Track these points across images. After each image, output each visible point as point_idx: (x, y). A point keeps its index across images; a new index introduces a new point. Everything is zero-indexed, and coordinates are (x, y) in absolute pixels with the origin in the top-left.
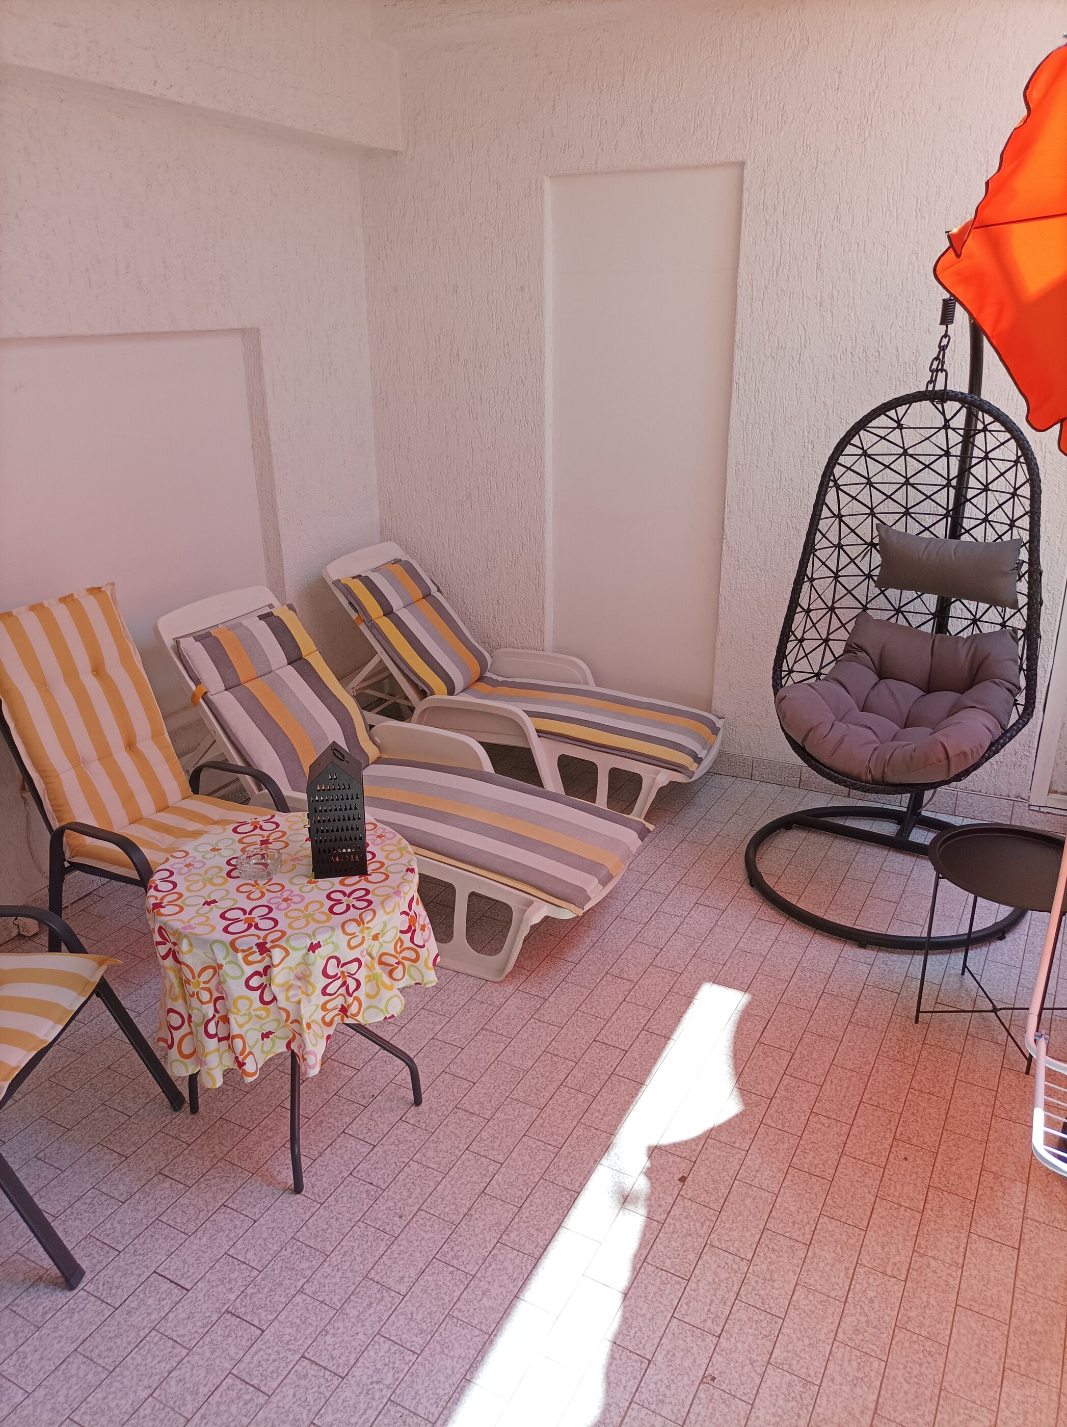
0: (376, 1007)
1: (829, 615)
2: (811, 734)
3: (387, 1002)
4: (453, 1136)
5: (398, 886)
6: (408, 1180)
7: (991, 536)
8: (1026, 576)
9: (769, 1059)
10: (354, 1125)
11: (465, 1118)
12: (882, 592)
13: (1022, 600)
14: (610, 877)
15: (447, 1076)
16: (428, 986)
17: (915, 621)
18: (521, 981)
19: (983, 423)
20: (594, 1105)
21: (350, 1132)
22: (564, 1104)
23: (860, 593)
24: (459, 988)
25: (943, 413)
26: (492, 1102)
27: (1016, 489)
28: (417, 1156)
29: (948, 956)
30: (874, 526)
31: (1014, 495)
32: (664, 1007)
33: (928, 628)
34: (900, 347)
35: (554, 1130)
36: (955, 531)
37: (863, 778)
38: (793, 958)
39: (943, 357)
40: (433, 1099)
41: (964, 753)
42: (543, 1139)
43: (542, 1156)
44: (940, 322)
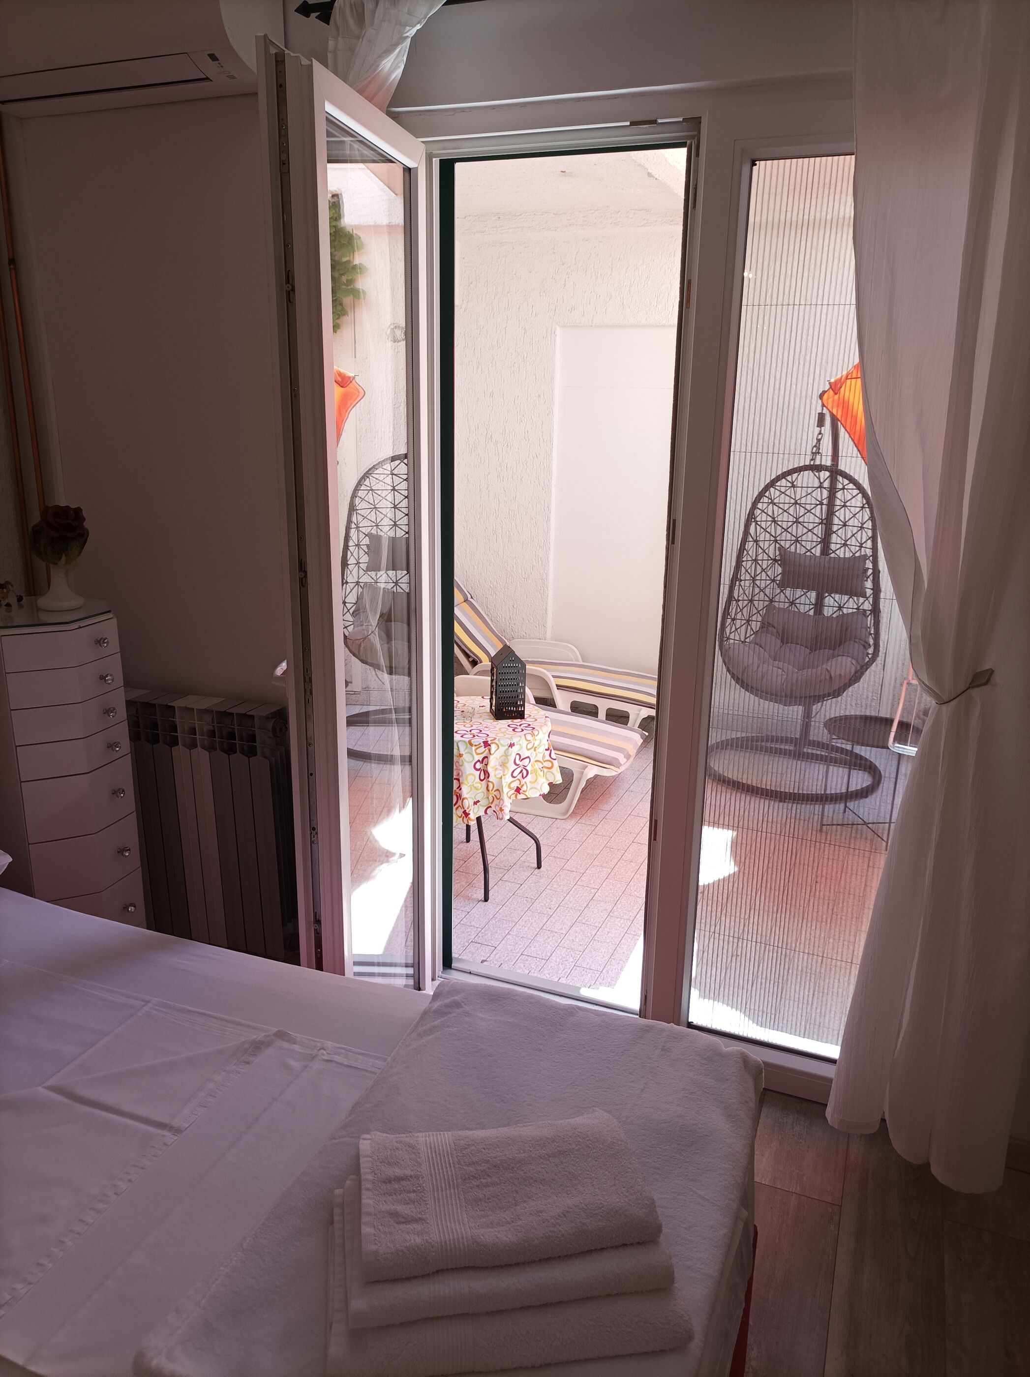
0: (535, 788)
1: (750, 604)
6: (548, 895)
7: (848, 555)
8: (871, 577)
10: (505, 877)
12: (782, 591)
13: (869, 592)
14: (629, 756)
15: (551, 857)
17: (802, 609)
18: (581, 816)
19: (843, 484)
21: (505, 880)
23: (768, 591)
25: (819, 479)
27: (863, 524)
28: (549, 887)
29: (836, 803)
30: (777, 548)
31: (862, 528)
33: (812, 613)
36: (826, 551)
39: (819, 446)
40: (546, 866)
44: (817, 427)
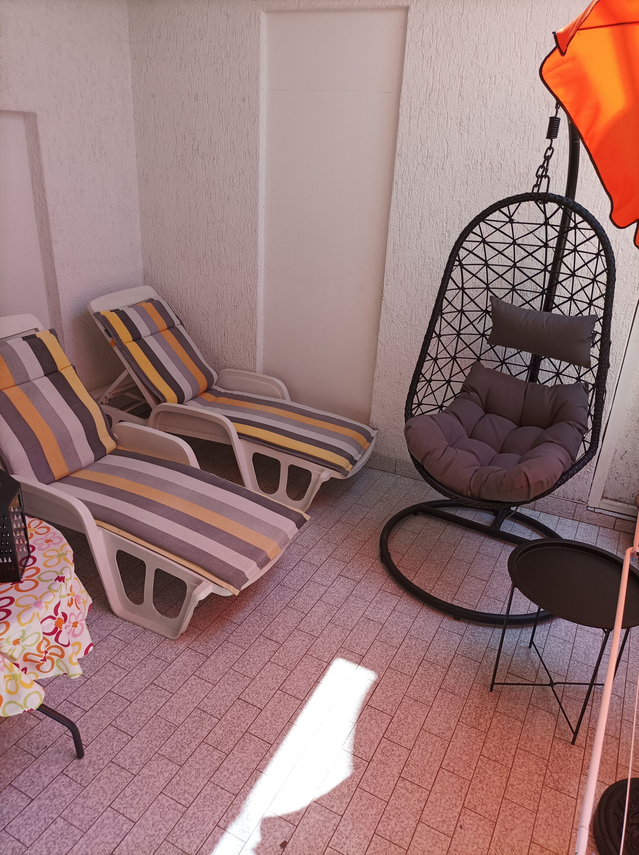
0: (15, 703)
1: (452, 362)
2: (428, 456)
3: (26, 698)
4: (101, 792)
5: (41, 597)
6: (51, 838)
7: (574, 311)
8: (599, 343)
9: (373, 722)
10: (21, 778)
11: (116, 772)
12: (492, 348)
13: (594, 362)
14: (268, 560)
15: (112, 729)
16: (73, 678)
17: (515, 370)
18: (193, 639)
19: (575, 222)
20: (225, 764)
21: (16, 785)
22: (201, 762)
23: (476, 347)
24: (142, 644)
25: (544, 212)
26: (143, 757)
27: (596, 276)
28: (66, 812)
29: (520, 630)
30: (489, 297)
31: (594, 280)
32: (299, 668)
33: (523, 377)
34: (517, 161)
35: (187, 788)
37: (465, 493)
38: (404, 627)
39: (547, 166)
40: (94, 752)
41: (542, 482)
42: (175, 798)
43: (170, 816)
44: (547, 138)
